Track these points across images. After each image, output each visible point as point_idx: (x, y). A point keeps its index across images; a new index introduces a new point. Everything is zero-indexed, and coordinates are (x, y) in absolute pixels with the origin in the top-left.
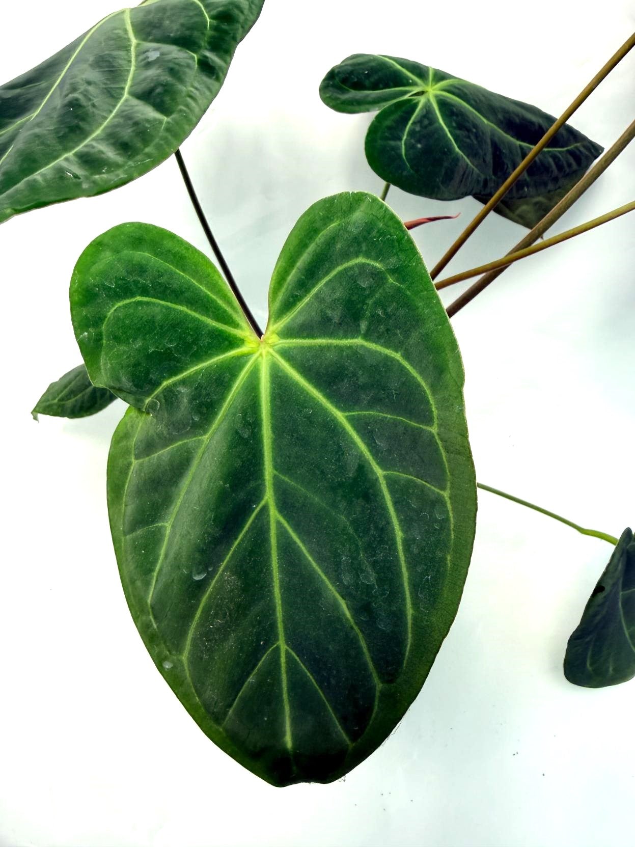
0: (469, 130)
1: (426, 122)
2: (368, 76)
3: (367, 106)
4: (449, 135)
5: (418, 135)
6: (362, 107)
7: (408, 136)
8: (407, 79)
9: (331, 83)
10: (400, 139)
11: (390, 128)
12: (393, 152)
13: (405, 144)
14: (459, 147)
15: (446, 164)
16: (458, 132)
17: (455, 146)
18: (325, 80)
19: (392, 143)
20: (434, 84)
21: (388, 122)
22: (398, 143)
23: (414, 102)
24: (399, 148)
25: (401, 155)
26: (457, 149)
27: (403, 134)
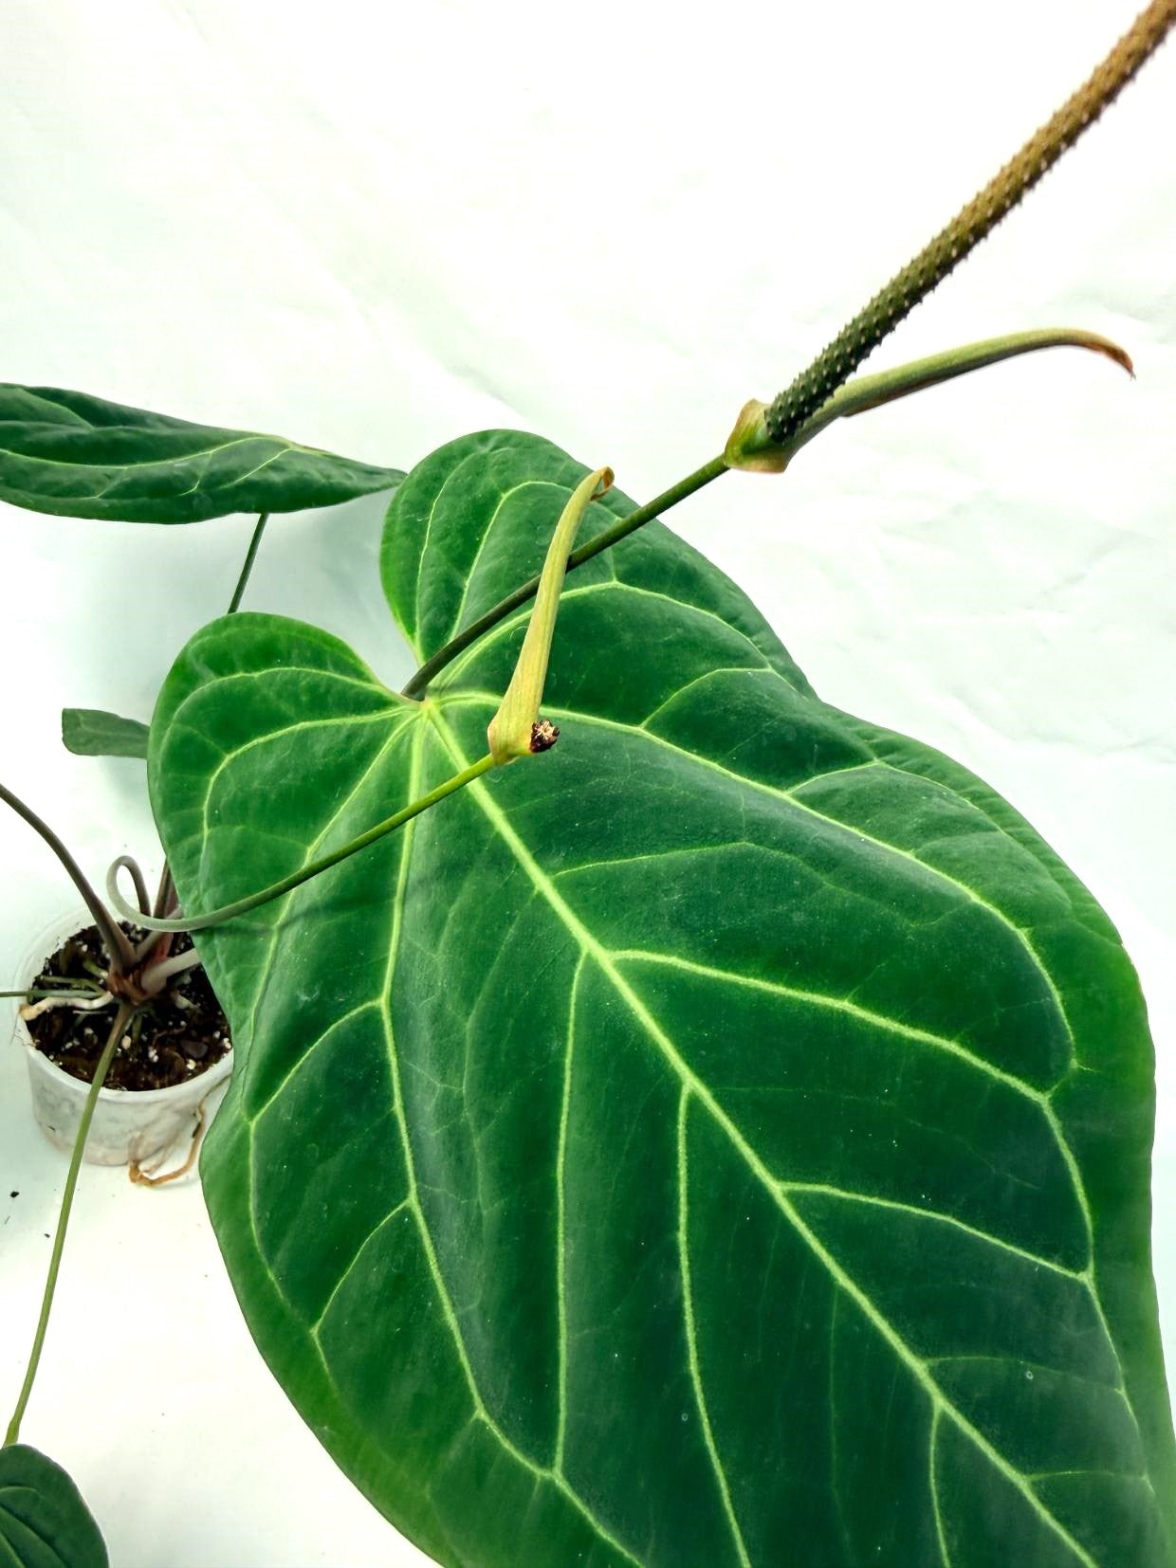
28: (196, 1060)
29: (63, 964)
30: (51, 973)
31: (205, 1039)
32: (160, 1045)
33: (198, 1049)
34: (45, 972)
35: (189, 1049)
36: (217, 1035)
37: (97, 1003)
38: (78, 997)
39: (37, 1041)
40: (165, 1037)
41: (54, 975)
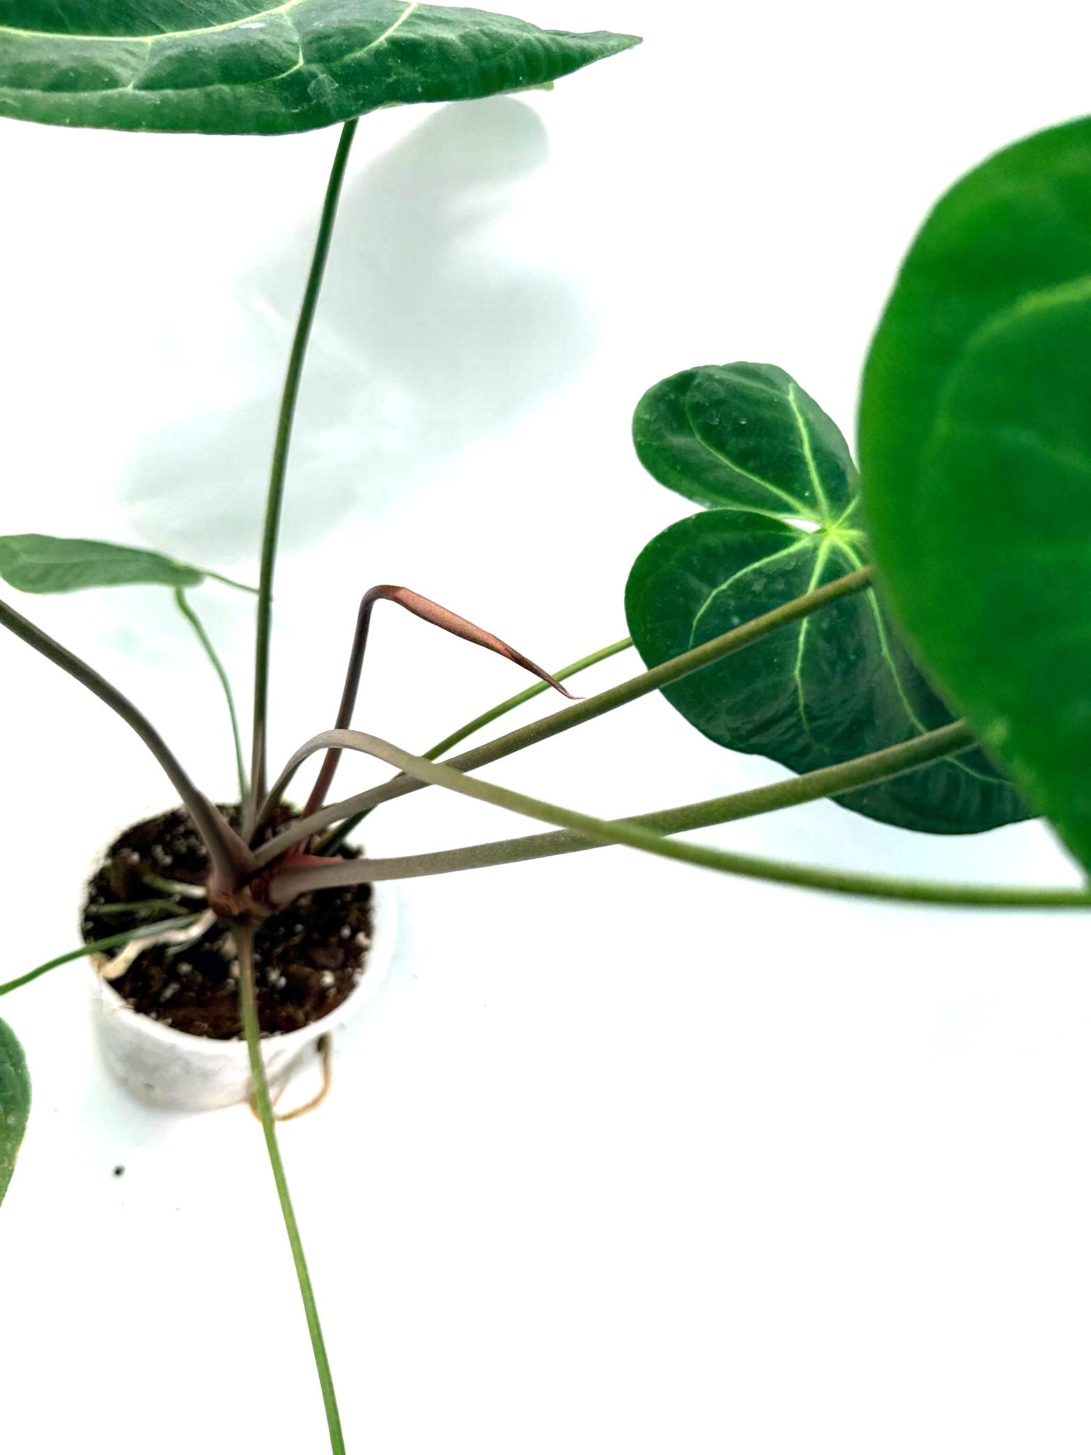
0: (842, 652)
1: (780, 586)
2: (740, 431)
3: (696, 487)
4: (802, 638)
5: (748, 598)
6: (686, 483)
7: (730, 587)
8: (807, 485)
9: (672, 396)
10: (714, 585)
11: (709, 552)
12: (682, 599)
13: (716, 598)
14: (802, 671)
15: (759, 685)
16: (821, 644)
17: (799, 664)
18: (667, 382)
19: (694, 582)
20: (846, 524)
21: (713, 539)
22: (705, 589)
23: (788, 534)
24: (698, 599)
25: (693, 615)
26: (797, 673)
27: (726, 580)
28: (333, 970)
29: (115, 883)
30: (102, 900)
31: (333, 940)
32: (283, 963)
33: (333, 957)
34: (92, 900)
35: (321, 957)
36: (346, 932)
37: (196, 931)
38: (170, 929)
39: (132, 1000)
40: (286, 951)
41: (108, 902)
